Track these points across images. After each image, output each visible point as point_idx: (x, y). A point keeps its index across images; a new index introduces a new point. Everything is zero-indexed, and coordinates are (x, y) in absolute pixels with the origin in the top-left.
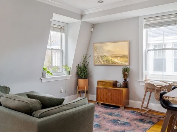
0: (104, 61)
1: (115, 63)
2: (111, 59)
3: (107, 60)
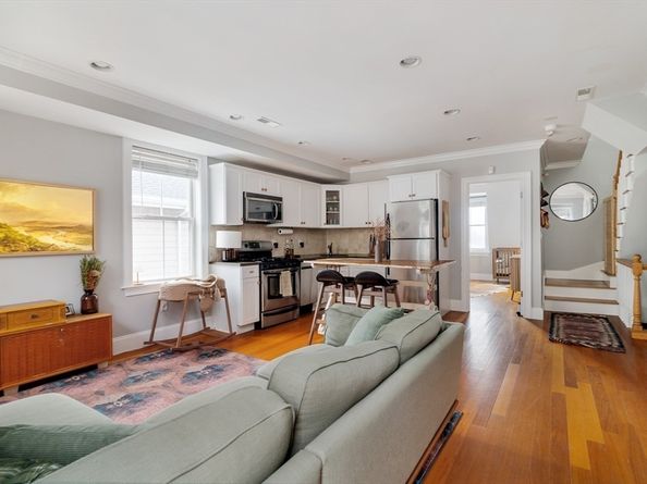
1: (43, 249)
2: (26, 234)
3: (6, 238)
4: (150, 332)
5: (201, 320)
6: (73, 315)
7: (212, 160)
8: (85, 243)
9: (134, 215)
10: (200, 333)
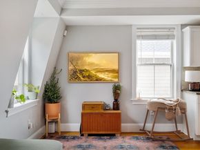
0: (84, 77)
1: (101, 80)
2: (95, 74)
3: (89, 75)
4: (143, 125)
5: (174, 125)
6: (109, 109)
7: (183, 26)
8: (115, 77)
9: (137, 63)
10: (173, 132)
